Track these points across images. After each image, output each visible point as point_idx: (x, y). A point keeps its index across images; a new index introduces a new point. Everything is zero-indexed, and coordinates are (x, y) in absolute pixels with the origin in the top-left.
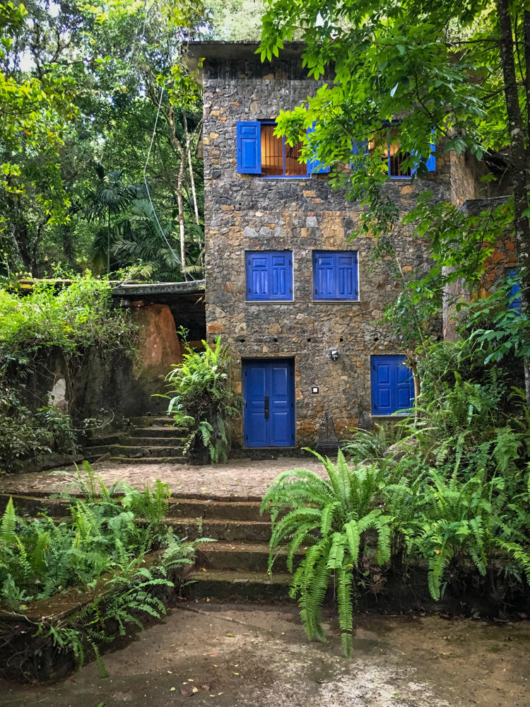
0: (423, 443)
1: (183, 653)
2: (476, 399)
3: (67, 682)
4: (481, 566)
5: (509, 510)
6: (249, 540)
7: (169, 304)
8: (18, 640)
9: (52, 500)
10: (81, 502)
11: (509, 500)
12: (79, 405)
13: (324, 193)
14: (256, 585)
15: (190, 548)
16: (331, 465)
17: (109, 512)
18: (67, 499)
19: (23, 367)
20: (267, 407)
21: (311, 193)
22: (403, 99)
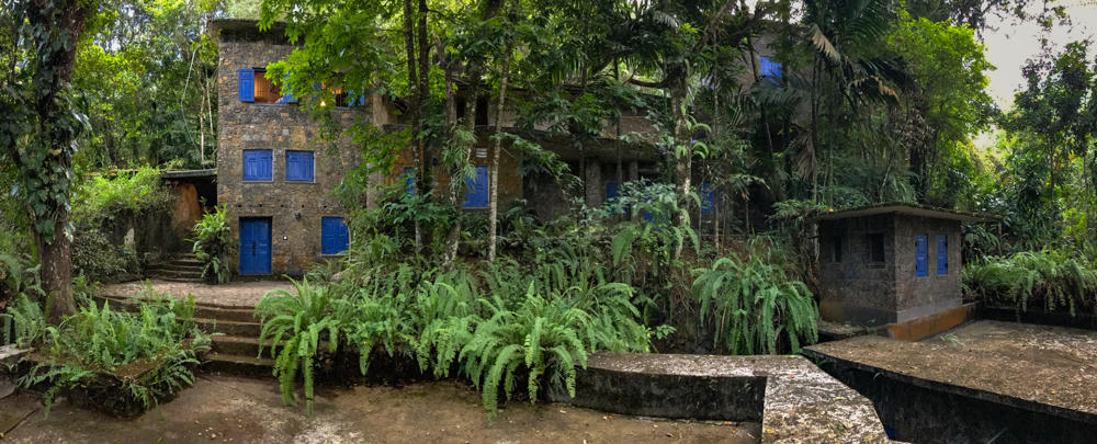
0: (355, 272)
1: (206, 409)
2: (388, 244)
3: (139, 421)
4: (390, 352)
5: (405, 315)
6: (245, 335)
7: (193, 183)
8: (111, 389)
9: (128, 302)
10: (144, 305)
11: (406, 308)
12: (141, 245)
13: (293, 115)
14: (250, 365)
15: (208, 339)
16: (300, 287)
17: (161, 312)
18: (136, 302)
19: (111, 221)
20: (254, 247)
21: (286, 115)
22: (347, 59)
